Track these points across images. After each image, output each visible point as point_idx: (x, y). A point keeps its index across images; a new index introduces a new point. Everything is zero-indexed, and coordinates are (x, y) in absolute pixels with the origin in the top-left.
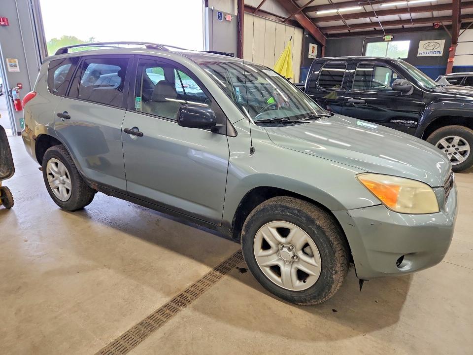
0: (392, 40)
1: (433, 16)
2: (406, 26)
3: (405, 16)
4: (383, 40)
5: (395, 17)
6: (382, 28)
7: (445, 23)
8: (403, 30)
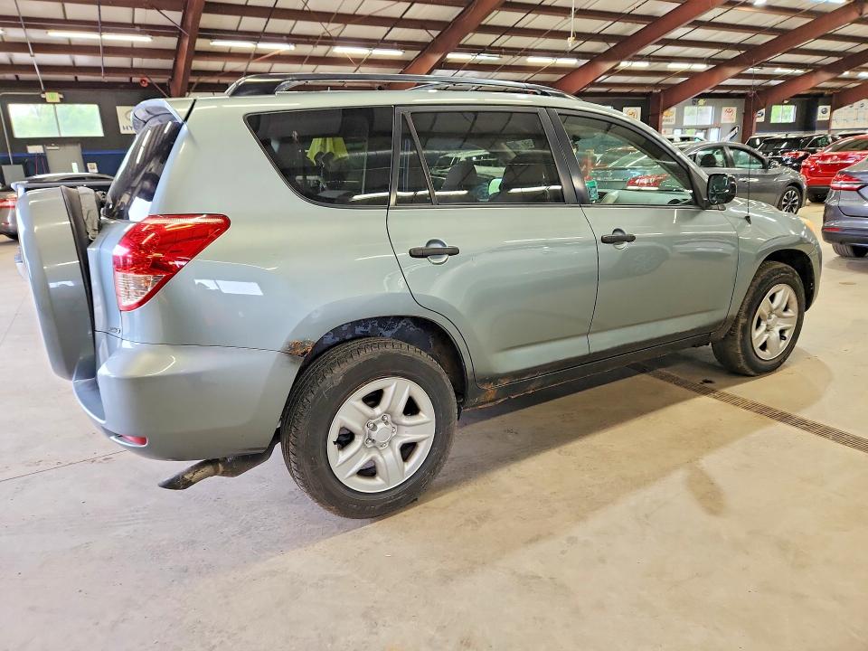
0: (63, 101)
1: (132, 65)
2: (82, 78)
3: (82, 60)
4: (44, 101)
5: (63, 59)
6: (39, 76)
7: (156, 80)
8: (76, 85)
